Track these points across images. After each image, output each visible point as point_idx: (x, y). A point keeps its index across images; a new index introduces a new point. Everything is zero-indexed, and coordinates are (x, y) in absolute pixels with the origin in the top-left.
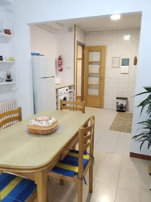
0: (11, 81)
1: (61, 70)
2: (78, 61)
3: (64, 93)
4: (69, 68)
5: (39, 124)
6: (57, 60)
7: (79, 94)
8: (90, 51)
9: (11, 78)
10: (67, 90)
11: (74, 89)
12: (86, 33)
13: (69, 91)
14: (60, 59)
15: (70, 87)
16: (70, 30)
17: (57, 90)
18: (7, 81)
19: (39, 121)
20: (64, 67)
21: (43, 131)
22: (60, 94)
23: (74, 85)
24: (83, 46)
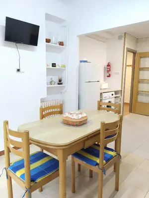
0: (61, 84)
1: (109, 76)
2: (127, 67)
3: (108, 98)
4: (117, 74)
5: (70, 116)
6: (106, 66)
7: (127, 101)
8: (141, 57)
9: (62, 82)
10: (112, 95)
11: (121, 94)
12: (137, 40)
13: (114, 96)
14: (109, 65)
15: (116, 93)
16: (120, 38)
17: (101, 94)
18: (59, 84)
19: (71, 114)
20: (112, 72)
21: (73, 122)
22: (104, 98)
23: (121, 91)
24: (134, 53)
